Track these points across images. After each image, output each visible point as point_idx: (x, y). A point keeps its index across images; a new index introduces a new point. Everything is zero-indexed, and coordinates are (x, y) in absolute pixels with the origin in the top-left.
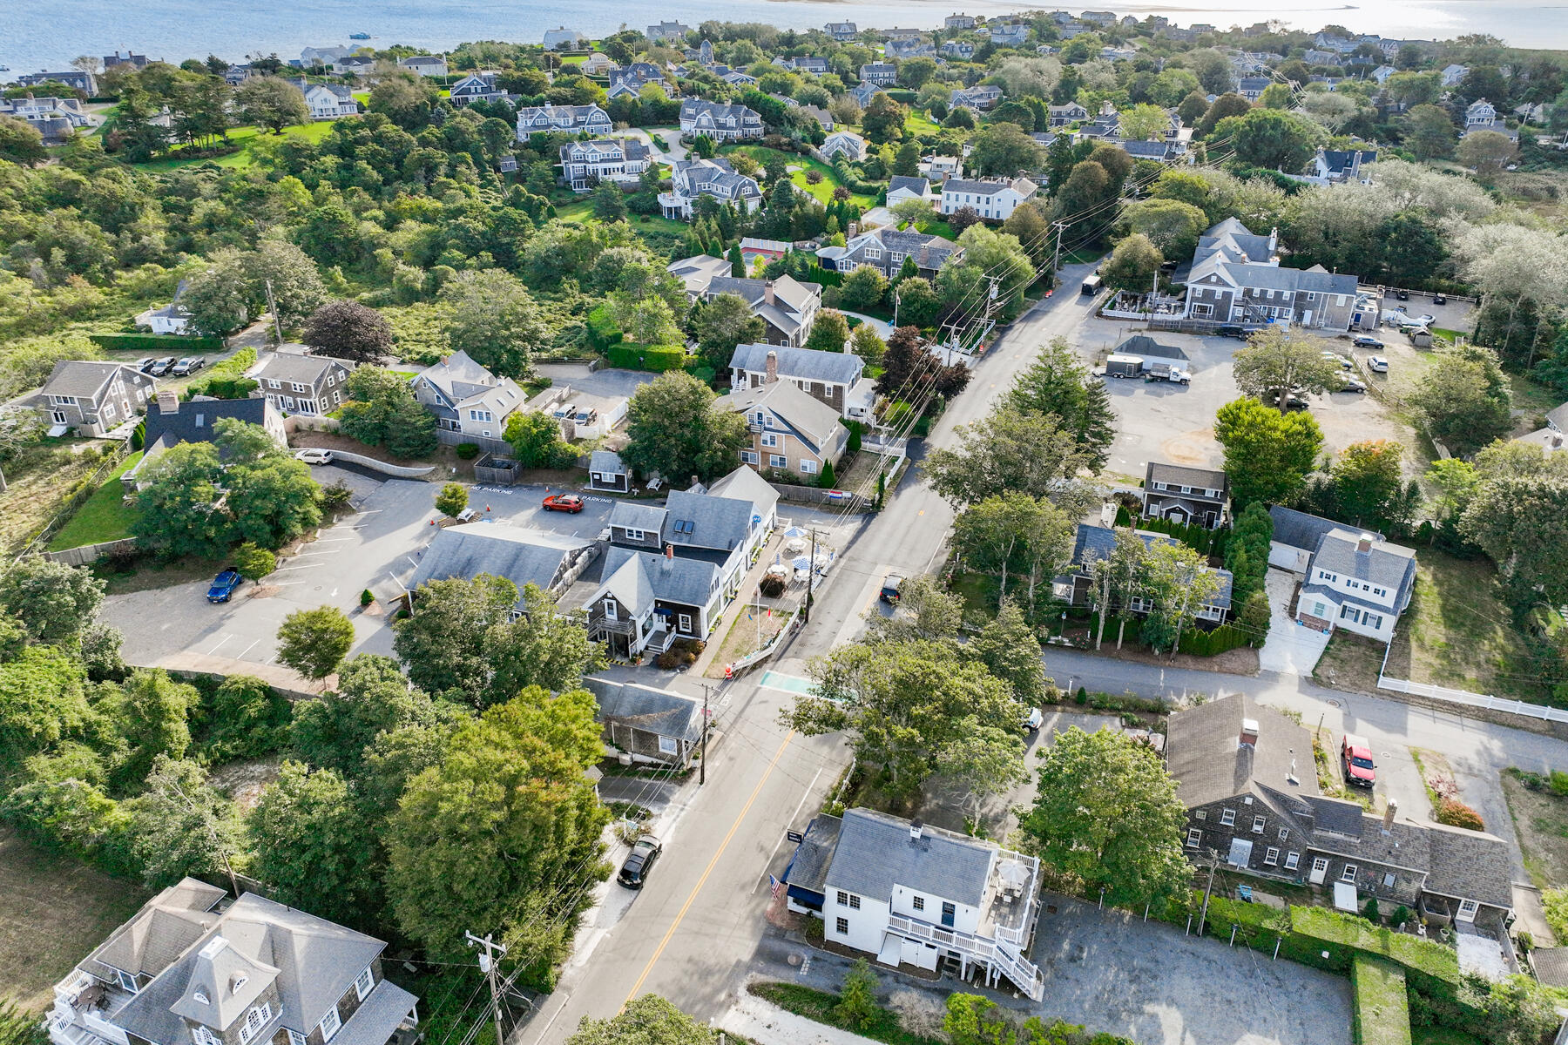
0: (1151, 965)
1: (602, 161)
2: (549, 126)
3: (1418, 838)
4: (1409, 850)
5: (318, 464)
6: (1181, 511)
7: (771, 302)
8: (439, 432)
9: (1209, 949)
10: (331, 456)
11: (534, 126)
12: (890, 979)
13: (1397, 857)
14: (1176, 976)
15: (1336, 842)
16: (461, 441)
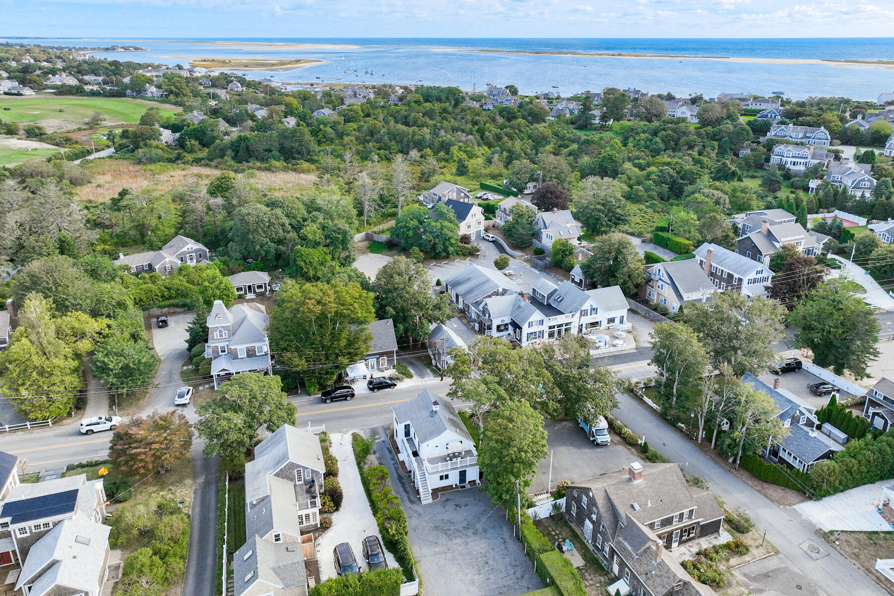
0: (481, 531)
1: (793, 157)
2: (786, 136)
3: (669, 578)
4: (659, 580)
5: (488, 240)
6: (883, 417)
7: (764, 231)
8: (535, 241)
9: (513, 547)
10: (494, 239)
11: (775, 135)
12: (393, 462)
13: (648, 579)
14: (483, 541)
15: (625, 549)
16: (539, 247)
